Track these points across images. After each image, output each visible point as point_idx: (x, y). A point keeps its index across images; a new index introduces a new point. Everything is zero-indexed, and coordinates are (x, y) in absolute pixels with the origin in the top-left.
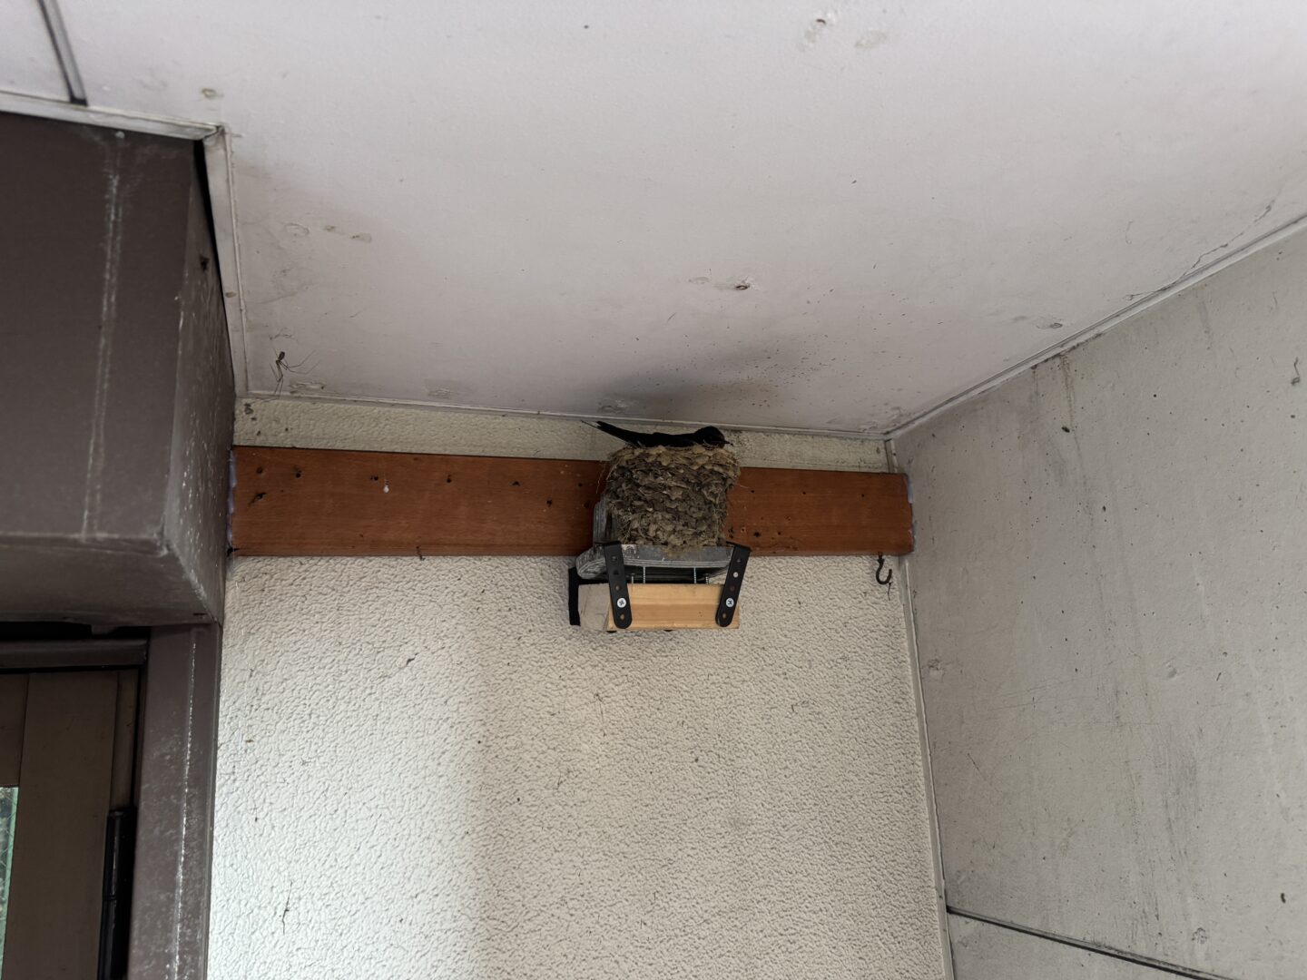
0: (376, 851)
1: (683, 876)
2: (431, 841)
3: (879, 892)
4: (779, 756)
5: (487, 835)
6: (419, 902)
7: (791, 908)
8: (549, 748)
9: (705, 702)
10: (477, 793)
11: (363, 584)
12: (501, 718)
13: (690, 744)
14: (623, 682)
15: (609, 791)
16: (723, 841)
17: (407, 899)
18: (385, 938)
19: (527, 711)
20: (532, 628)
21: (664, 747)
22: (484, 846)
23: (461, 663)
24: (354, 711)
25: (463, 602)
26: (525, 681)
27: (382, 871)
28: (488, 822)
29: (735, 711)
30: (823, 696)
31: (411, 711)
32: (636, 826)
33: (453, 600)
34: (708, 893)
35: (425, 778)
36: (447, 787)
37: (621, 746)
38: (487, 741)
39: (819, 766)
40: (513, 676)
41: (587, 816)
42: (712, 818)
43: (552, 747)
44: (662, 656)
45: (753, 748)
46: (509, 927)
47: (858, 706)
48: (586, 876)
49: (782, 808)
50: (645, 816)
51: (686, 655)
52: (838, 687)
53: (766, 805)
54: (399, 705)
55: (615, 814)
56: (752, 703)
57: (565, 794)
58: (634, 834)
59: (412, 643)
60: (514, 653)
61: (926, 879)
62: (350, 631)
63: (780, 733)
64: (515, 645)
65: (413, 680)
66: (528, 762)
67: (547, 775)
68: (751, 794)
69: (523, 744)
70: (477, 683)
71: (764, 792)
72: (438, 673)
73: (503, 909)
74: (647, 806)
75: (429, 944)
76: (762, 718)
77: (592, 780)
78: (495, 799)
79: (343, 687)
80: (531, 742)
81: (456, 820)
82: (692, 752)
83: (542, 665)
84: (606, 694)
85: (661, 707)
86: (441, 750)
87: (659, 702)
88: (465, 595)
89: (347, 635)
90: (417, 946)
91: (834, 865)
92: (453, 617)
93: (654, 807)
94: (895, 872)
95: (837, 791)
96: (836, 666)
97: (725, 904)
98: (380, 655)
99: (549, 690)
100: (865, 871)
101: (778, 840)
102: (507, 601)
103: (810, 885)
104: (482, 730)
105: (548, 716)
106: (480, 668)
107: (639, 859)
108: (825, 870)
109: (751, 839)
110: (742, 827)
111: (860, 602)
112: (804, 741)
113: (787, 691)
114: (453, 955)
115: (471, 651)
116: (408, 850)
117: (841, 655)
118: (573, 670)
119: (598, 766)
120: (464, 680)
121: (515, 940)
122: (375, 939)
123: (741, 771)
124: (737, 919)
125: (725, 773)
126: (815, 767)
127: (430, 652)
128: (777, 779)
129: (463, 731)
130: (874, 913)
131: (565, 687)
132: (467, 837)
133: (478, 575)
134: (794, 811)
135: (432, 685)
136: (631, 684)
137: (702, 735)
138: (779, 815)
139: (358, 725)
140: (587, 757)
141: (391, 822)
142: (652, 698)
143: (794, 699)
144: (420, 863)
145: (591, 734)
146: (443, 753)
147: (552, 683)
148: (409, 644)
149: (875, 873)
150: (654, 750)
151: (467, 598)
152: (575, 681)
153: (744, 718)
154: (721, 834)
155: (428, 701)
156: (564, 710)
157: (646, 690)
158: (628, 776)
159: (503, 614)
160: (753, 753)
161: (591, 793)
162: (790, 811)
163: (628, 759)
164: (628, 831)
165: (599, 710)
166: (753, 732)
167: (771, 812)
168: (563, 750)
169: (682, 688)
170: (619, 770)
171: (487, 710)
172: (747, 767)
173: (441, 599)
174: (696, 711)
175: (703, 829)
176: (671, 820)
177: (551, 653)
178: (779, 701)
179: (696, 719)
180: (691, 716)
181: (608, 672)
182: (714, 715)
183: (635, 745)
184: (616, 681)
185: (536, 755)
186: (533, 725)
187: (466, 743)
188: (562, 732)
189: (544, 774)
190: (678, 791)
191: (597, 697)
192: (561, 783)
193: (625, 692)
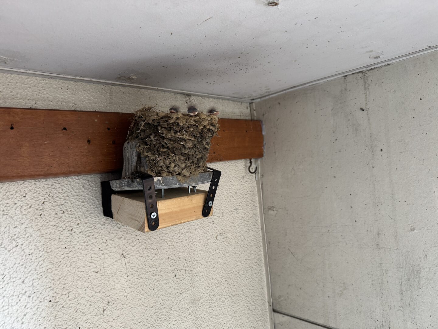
3: (249, 311)
4: (211, 263)
8: (96, 293)
12: (63, 283)
13: (172, 268)
14: (137, 244)
15: (132, 306)
16: (189, 312)
19: (80, 274)
20: (79, 222)
21: (160, 273)
23: (32, 253)
26: (78, 256)
29: (192, 245)
30: (228, 228)
32: (147, 319)
33: (21, 212)
38: (55, 299)
39: (227, 262)
40: (69, 255)
41: (121, 323)
42: (183, 302)
43: (98, 291)
45: (200, 262)
47: (241, 230)
49: (213, 287)
50: (152, 313)
52: (233, 223)
53: (206, 288)
55: (136, 317)
56: (199, 239)
57: (108, 315)
58: (147, 324)
60: (69, 240)
61: (265, 299)
63: (211, 251)
64: (69, 235)
66: (84, 304)
67: (96, 308)
68: (200, 285)
69: (79, 295)
70: (45, 264)
71: (205, 282)
72: (15, 264)
74: (152, 307)
76: (204, 246)
77: (122, 303)
80: (85, 292)
82: (173, 272)
83: (88, 244)
84: (127, 253)
85: (157, 253)
86: (23, 314)
87: (156, 250)
88: (30, 207)
91: (233, 306)
92: (22, 224)
93: (156, 307)
94: (254, 301)
95: (233, 272)
96: (233, 213)
99: (94, 258)
100: (244, 304)
101: (211, 303)
102: (61, 207)
103: (225, 318)
105: (94, 274)
106: (46, 254)
108: (230, 309)
109: (200, 306)
110: (197, 302)
111: (241, 182)
112: (221, 252)
115: (38, 244)
117: (234, 208)
118: (107, 243)
119: (125, 294)
120: (36, 264)
123: (195, 275)
125: (188, 278)
126: (225, 263)
127: (7, 251)
128: (210, 274)
129: (38, 297)
130: (248, 321)
131: (103, 254)
133: (38, 192)
136: (141, 244)
137: (177, 262)
138: (211, 291)
140: (119, 291)
142: (152, 249)
143: (217, 233)
145: (120, 278)
146: (25, 315)
147: (95, 254)
149: (248, 303)
150: (154, 277)
151: (32, 209)
152: (109, 249)
153: (196, 248)
154: (187, 309)
155: (9, 285)
156: (104, 268)
157: (149, 245)
158: (142, 295)
159: (59, 216)
160: (200, 265)
161: (122, 310)
162: (216, 287)
163: (141, 286)
164: (143, 323)
165: (124, 263)
166: (200, 254)
167: (208, 291)
168: (104, 291)
169: (167, 240)
170: (137, 293)
171: (53, 280)
172: (198, 272)
173: (12, 212)
174: (174, 250)
175: (179, 309)
176: (165, 310)
177: (93, 235)
178: (210, 235)
179: (174, 255)
180: (172, 254)
181: (128, 240)
182: (183, 250)
183: (144, 277)
184: (132, 244)
185: (89, 298)
186: (85, 282)
187: (41, 304)
188: (103, 281)
189: (94, 308)
190: (167, 294)
191: (122, 256)
192: (105, 310)
193: (138, 249)
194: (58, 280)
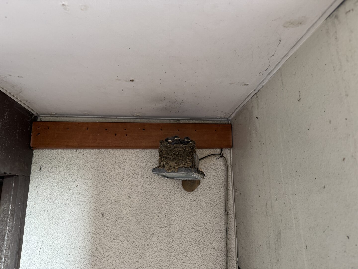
0: (64, 235)
1: (151, 250)
2: (79, 234)
3: (215, 260)
4: (185, 217)
5: (95, 233)
6: (75, 250)
7: (185, 262)
8: (114, 211)
9: (162, 199)
10: (92, 222)
11: (66, 165)
12: (101, 202)
13: (157, 212)
14: (137, 193)
15: (131, 224)
16: (165, 240)
17: (72, 249)
18: (65, 258)
19: (108, 201)
20: (111, 177)
21: (148, 212)
22: (94, 236)
23: (91, 187)
24: (62, 198)
25: (92, 170)
26: (108, 192)
27: (66, 241)
28: (95, 230)
29: (172, 202)
30: (201, 199)
31: (76, 199)
32: (138, 234)
33: (90, 169)
34: (159, 255)
35: (79, 217)
36: (85, 220)
37: (135, 211)
38: (96, 208)
39: (198, 220)
40: (105, 191)
41: (124, 230)
42: (162, 234)
43: (115, 211)
44: (150, 186)
45: (177, 214)
46: (99, 259)
47: (212, 202)
48: (122, 247)
49: (185, 232)
50: (141, 232)
51: (157, 186)
52: (206, 196)
53: (179, 231)
54: (73, 197)
55: (132, 230)
56: (177, 200)
57: (118, 224)
58: (137, 236)
59: (78, 181)
60: (106, 184)
61: (233, 257)
62: (62, 177)
63: (186, 210)
64: (106, 182)
65: (77, 191)
66: (108, 214)
68: (175, 227)
69: (106, 209)
70: (95, 192)
71: (179, 227)
72: (84, 189)
73: (98, 254)
74: (142, 229)
75: (77, 261)
76: (180, 205)
77: (126, 220)
78: (97, 224)
79: (59, 192)
80: (109, 209)
81: (86, 229)
82: (157, 214)
83: (114, 188)
84: (132, 196)
85: (148, 201)
86: (84, 210)
87: (148, 199)
89: (61, 178)
90: (73, 261)
91: (201, 250)
92: (89, 174)
93: (144, 229)
94: (222, 254)
95: (203, 228)
96: (206, 190)
97: (164, 259)
98: (69, 184)
99: (115, 195)
100: (211, 253)
101: (182, 241)
102: (105, 170)
103: (192, 255)
104: (95, 205)
105: (114, 202)
106: (96, 188)
107: (138, 243)
108: (197, 252)
109: (174, 240)
110: (171, 237)
111: (216, 171)
112: (194, 212)
113: (189, 197)
114: (83, 265)
115: (94, 183)
116: (73, 236)
117: (208, 187)
118: (123, 189)
119: (128, 217)
120: (91, 191)
121: (100, 263)
122: (62, 259)
123: (172, 220)
124: (167, 263)
125: (167, 220)
127: (82, 183)
128: (184, 223)
129: (90, 205)
130: (213, 266)
131: (120, 194)
132: (89, 234)
133: (97, 163)
134: (189, 233)
135: (82, 192)
136: (140, 194)
137: (160, 209)
138: (183, 234)
139: (62, 202)
140: (125, 214)
141: (69, 228)
142: (146, 198)
143: (191, 199)
144: (76, 239)
145: (126, 208)
146: (84, 211)
147: (116, 193)
148: (77, 181)
149: (215, 254)
150: (145, 213)
151: (93, 169)
152: (123, 192)
153: (174, 205)
154: (164, 238)
155: (81, 197)
156: (119, 200)
157: (144, 196)
158: (137, 220)
159: (103, 173)
160: (176, 215)
161: (125, 224)
162: (187, 233)
163: (137, 215)
164: (135, 235)
165: (129, 201)
166: (177, 209)
167: (181, 233)
168: (118, 212)
169: (155, 195)
170: (134, 218)
171: (97, 200)
172: (174, 219)
173: (86, 169)
174: (159, 202)
175: (159, 237)
176: (149, 233)
177: (117, 184)
178: (186, 200)
179: (159, 205)
180: (158, 204)
181: (133, 190)
182: (165, 204)
183: (139, 211)
184: (135, 193)
185: (110, 212)
186: (110, 204)
187: (90, 208)
188: (118, 207)
189: (112, 218)
190: (152, 225)
191: (129, 197)
192: (117, 221)
193: (138, 196)
194: (98, 200)
